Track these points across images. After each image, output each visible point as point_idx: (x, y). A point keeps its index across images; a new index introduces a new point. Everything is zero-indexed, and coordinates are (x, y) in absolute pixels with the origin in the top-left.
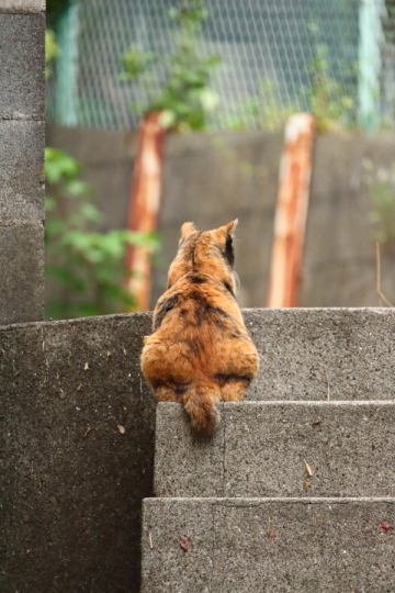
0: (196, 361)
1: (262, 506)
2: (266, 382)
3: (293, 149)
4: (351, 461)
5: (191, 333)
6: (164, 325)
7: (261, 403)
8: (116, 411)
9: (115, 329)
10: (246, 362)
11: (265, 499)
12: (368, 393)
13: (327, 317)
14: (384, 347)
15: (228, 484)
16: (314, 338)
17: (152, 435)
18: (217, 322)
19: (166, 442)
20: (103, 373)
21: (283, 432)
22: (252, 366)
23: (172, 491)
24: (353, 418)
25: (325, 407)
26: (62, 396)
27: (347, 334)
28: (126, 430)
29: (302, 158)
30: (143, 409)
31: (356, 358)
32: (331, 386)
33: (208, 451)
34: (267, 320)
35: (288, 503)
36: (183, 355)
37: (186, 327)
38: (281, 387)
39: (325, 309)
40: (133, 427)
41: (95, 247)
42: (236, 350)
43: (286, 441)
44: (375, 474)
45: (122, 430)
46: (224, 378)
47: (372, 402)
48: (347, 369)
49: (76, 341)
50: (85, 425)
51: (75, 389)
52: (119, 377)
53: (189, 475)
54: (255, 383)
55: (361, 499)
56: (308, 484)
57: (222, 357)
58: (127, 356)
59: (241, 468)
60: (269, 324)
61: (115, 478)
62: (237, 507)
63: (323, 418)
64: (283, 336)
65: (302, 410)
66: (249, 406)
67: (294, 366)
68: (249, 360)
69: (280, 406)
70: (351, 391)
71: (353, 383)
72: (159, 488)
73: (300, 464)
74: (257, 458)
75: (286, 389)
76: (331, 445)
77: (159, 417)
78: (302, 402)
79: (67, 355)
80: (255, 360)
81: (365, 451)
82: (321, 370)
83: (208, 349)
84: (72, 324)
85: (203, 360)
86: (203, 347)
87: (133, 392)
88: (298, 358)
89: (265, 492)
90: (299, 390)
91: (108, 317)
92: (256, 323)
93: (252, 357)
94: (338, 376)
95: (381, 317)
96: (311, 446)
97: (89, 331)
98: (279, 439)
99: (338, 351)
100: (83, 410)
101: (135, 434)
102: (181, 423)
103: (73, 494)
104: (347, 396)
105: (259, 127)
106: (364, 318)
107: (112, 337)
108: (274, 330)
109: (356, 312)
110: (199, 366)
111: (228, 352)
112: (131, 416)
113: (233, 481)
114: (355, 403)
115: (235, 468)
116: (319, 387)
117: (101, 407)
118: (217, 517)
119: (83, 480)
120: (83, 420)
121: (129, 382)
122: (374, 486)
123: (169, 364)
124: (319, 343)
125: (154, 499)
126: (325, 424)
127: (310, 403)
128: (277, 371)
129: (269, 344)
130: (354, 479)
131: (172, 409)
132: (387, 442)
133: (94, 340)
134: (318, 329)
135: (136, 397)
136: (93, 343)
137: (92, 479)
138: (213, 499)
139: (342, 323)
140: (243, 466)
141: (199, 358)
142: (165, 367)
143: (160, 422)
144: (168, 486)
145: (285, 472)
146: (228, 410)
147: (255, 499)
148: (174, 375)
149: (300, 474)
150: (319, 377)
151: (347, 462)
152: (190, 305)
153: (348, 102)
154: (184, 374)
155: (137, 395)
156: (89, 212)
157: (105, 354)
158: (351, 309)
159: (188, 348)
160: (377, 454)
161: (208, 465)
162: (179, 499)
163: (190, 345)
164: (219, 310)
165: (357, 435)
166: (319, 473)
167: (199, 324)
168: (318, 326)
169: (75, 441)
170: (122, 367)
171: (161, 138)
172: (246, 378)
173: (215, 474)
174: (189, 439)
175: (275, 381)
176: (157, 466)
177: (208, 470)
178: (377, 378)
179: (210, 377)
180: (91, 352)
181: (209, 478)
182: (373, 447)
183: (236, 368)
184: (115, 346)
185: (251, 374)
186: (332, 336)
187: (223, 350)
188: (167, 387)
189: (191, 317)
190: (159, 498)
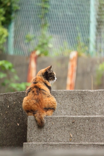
0: (38, 105)
1: (57, 145)
2: (59, 111)
3: (72, 61)
4: (83, 133)
5: (36, 97)
6: (28, 96)
7: (58, 116)
8: (17, 119)
9: (16, 96)
10: (53, 104)
11: (58, 143)
12: (88, 114)
13: (77, 92)
14: (93, 101)
15: (48, 139)
16: (73, 99)
17: (27, 126)
18: (43, 93)
19: (30, 127)
20: (13, 109)
21: (64, 124)
22: (55, 105)
23: (32, 141)
24: (84, 121)
25: (76, 117)
26: (1, 115)
27: (82, 97)
28: (20, 125)
29: (74, 63)
30: (24, 119)
31: (85, 104)
32: (78, 112)
33: (42, 130)
34: (59, 93)
35: (65, 144)
36: (34, 103)
37: (34, 96)
38: (63, 112)
39: (76, 90)
40: (21, 124)
41: (18, 87)
42: (49, 100)
43: (65, 127)
44: (90, 137)
45: (18, 125)
46: (47, 109)
47: (89, 116)
48: (82, 107)
49: (5, 100)
50: (8, 123)
51: (5, 113)
52: (18, 110)
53: (37, 137)
54: (56, 111)
55: (86, 143)
56: (71, 139)
57: (46, 103)
58: (20, 104)
59: (52, 135)
60: (60, 95)
61: (16, 138)
62: (50, 145)
63: (75, 120)
64: (64, 98)
65: (69, 118)
66: (54, 117)
67: (67, 106)
68: (54, 103)
69: (63, 117)
70: (83, 114)
71: (84, 111)
72: (28, 140)
73: (69, 134)
74: (56, 132)
75: (65, 113)
76: (78, 128)
77: (28, 120)
78: (69, 116)
79: (3, 103)
80: (55, 103)
81: (87, 130)
82: (75, 108)
83: (41, 101)
84: (4, 95)
85: (40, 104)
86: (40, 101)
87: (22, 114)
88: (68, 104)
89: (59, 141)
90: (69, 113)
91: (14, 92)
92: (56, 94)
93: (54, 102)
94: (80, 109)
95: (92, 93)
96: (72, 128)
97: (9, 97)
98: (63, 126)
99: (80, 102)
100: (7, 119)
101: (22, 126)
102: (35, 122)
103: (4, 143)
104: (82, 115)
105: (63, 55)
106: (87, 93)
107: (16, 98)
108: (61, 96)
109: (85, 91)
110: (39, 106)
111: (47, 101)
112: (21, 121)
113: (49, 138)
114: (84, 116)
115: (50, 135)
116: (74, 113)
117: (12, 118)
118: (44, 148)
119: (7, 139)
120: (7, 122)
121: (20, 111)
122: (90, 140)
123: (31, 106)
124: (74, 100)
125: (27, 143)
126: (76, 122)
127: (71, 116)
128: (63, 108)
129: (60, 100)
130: (84, 138)
131: (32, 118)
132: (93, 127)
133: (10, 99)
134: (74, 96)
135: (22, 115)
136: (10, 100)
137: (10, 139)
138: (43, 143)
139: (81, 94)
140: (52, 134)
141: (39, 104)
142: (30, 107)
143: (29, 122)
144: (31, 140)
145: (64, 136)
146: (48, 118)
147: (55, 143)
148: (33, 109)
149: (69, 136)
150: (74, 110)
151: (82, 133)
152: (35, 89)
153: (87, 48)
154: (35, 109)
155: (23, 114)
156: (16, 77)
157: (14, 103)
158: (83, 90)
159: (36, 101)
160: (90, 131)
161: (42, 134)
162: (34, 143)
163: (36, 100)
164: (43, 90)
165: (85, 125)
166: (74, 136)
167: (38, 94)
168: (74, 95)
169: (5, 128)
170: (18, 107)
171: (36, 58)
172: (53, 109)
173: (44, 137)
174: (37, 126)
175: (62, 111)
176: (28, 134)
177: (42, 135)
178: (91, 110)
179: (43, 109)
180: (10, 103)
181: (43, 138)
182: (89, 129)
183: (50, 106)
184: (16, 101)
185: (55, 108)
186: (78, 98)
187: (46, 101)
188: (31, 112)
189: (35, 93)
190: (28, 143)
